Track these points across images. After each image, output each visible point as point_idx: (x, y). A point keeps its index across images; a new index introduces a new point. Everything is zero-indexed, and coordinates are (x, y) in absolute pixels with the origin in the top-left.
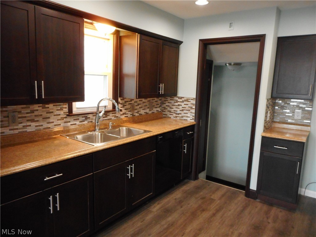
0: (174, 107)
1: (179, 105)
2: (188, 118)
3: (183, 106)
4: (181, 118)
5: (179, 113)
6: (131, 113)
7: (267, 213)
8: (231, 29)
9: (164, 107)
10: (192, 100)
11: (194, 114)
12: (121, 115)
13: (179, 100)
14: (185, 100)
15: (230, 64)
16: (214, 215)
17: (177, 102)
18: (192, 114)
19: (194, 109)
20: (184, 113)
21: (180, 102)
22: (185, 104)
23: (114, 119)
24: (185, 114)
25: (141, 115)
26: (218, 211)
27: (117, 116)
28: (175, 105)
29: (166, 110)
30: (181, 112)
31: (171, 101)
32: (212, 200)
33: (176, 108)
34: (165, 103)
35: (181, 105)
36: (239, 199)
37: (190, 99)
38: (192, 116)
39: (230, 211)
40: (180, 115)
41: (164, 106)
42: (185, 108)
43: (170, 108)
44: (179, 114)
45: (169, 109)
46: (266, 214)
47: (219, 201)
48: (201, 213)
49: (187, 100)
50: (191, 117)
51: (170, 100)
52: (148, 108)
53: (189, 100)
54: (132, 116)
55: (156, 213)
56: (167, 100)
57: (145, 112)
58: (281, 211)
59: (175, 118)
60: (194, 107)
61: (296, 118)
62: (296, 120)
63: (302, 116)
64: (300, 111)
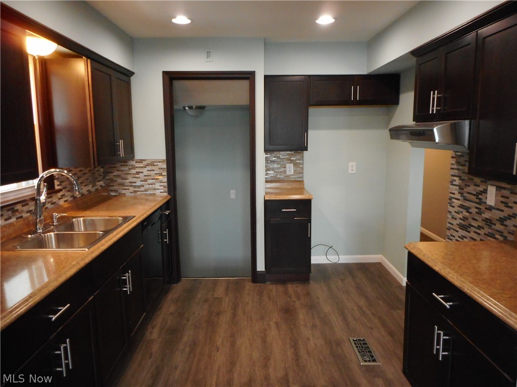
0: (129, 176)
1: (138, 173)
2: (157, 191)
3: (146, 173)
4: (144, 193)
5: (140, 185)
6: (71, 194)
7: (286, 292)
8: (208, 60)
9: (110, 179)
10: (160, 164)
11: (166, 184)
12: (60, 199)
13: (137, 165)
14: (148, 165)
15: (191, 108)
16: (234, 315)
17: (134, 168)
18: (162, 184)
19: (164, 175)
20: (149, 184)
21: (140, 167)
22: (148, 171)
23: (52, 208)
24: (151, 186)
25: (83, 195)
26: (235, 308)
27: (54, 201)
28: (130, 174)
29: (115, 184)
30: (143, 183)
31: (123, 168)
32: (219, 300)
33: (133, 177)
34: (112, 173)
35: (142, 173)
36: (247, 287)
37: (157, 162)
38: (162, 187)
39: (248, 304)
40: (142, 189)
41: (111, 176)
42: (150, 176)
43: (122, 179)
44: (139, 187)
45: (119, 180)
46: (286, 294)
47: (227, 298)
48: (219, 318)
49: (152, 164)
50: (161, 189)
51: (121, 165)
52: (90, 182)
53: (155, 164)
54: (73, 198)
55: (160, 340)
56: (115, 167)
57: (87, 189)
58: (297, 287)
59: (132, 194)
60: (165, 174)
61: (288, 173)
62: (288, 176)
63: (294, 171)
64: (292, 165)
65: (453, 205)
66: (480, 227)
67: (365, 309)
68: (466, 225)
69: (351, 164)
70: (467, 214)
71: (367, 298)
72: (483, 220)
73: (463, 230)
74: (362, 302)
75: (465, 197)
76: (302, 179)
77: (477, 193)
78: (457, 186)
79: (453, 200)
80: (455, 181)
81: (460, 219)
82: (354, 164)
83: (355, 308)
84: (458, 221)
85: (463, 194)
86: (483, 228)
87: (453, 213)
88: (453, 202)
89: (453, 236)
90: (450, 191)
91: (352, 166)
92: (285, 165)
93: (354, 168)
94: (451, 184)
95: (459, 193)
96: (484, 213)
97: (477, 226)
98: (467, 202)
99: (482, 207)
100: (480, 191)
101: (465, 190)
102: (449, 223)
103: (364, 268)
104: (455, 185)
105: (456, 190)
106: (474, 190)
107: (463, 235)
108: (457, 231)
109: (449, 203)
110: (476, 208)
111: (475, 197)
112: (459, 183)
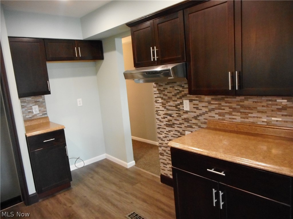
7: (59, 202)
46: (60, 204)
61: (35, 113)
62: (36, 115)
63: (40, 110)
64: (37, 106)
65: (159, 114)
66: (181, 124)
67: (119, 191)
68: (171, 124)
69: (78, 100)
70: (171, 118)
71: (114, 184)
72: (182, 119)
73: (169, 127)
74: (114, 188)
75: (168, 108)
76: (46, 116)
77: (176, 105)
78: (160, 103)
79: (159, 112)
80: (158, 100)
81: (166, 121)
82: (80, 99)
83: (113, 194)
84: (165, 123)
85: (166, 107)
86: (184, 124)
87: (160, 119)
88: (159, 113)
89: (162, 132)
90: (156, 107)
91: (80, 101)
92: (31, 107)
93: (81, 102)
94: (156, 103)
95: (162, 107)
96: (182, 115)
97: (179, 123)
98: (169, 111)
99: (181, 112)
100: (178, 104)
101: (167, 104)
102: (158, 125)
103: (99, 165)
104: (158, 103)
105: (160, 105)
106: (173, 104)
107: (170, 130)
108: (165, 129)
109: (156, 114)
110: (176, 113)
111: (175, 108)
112: (162, 101)
